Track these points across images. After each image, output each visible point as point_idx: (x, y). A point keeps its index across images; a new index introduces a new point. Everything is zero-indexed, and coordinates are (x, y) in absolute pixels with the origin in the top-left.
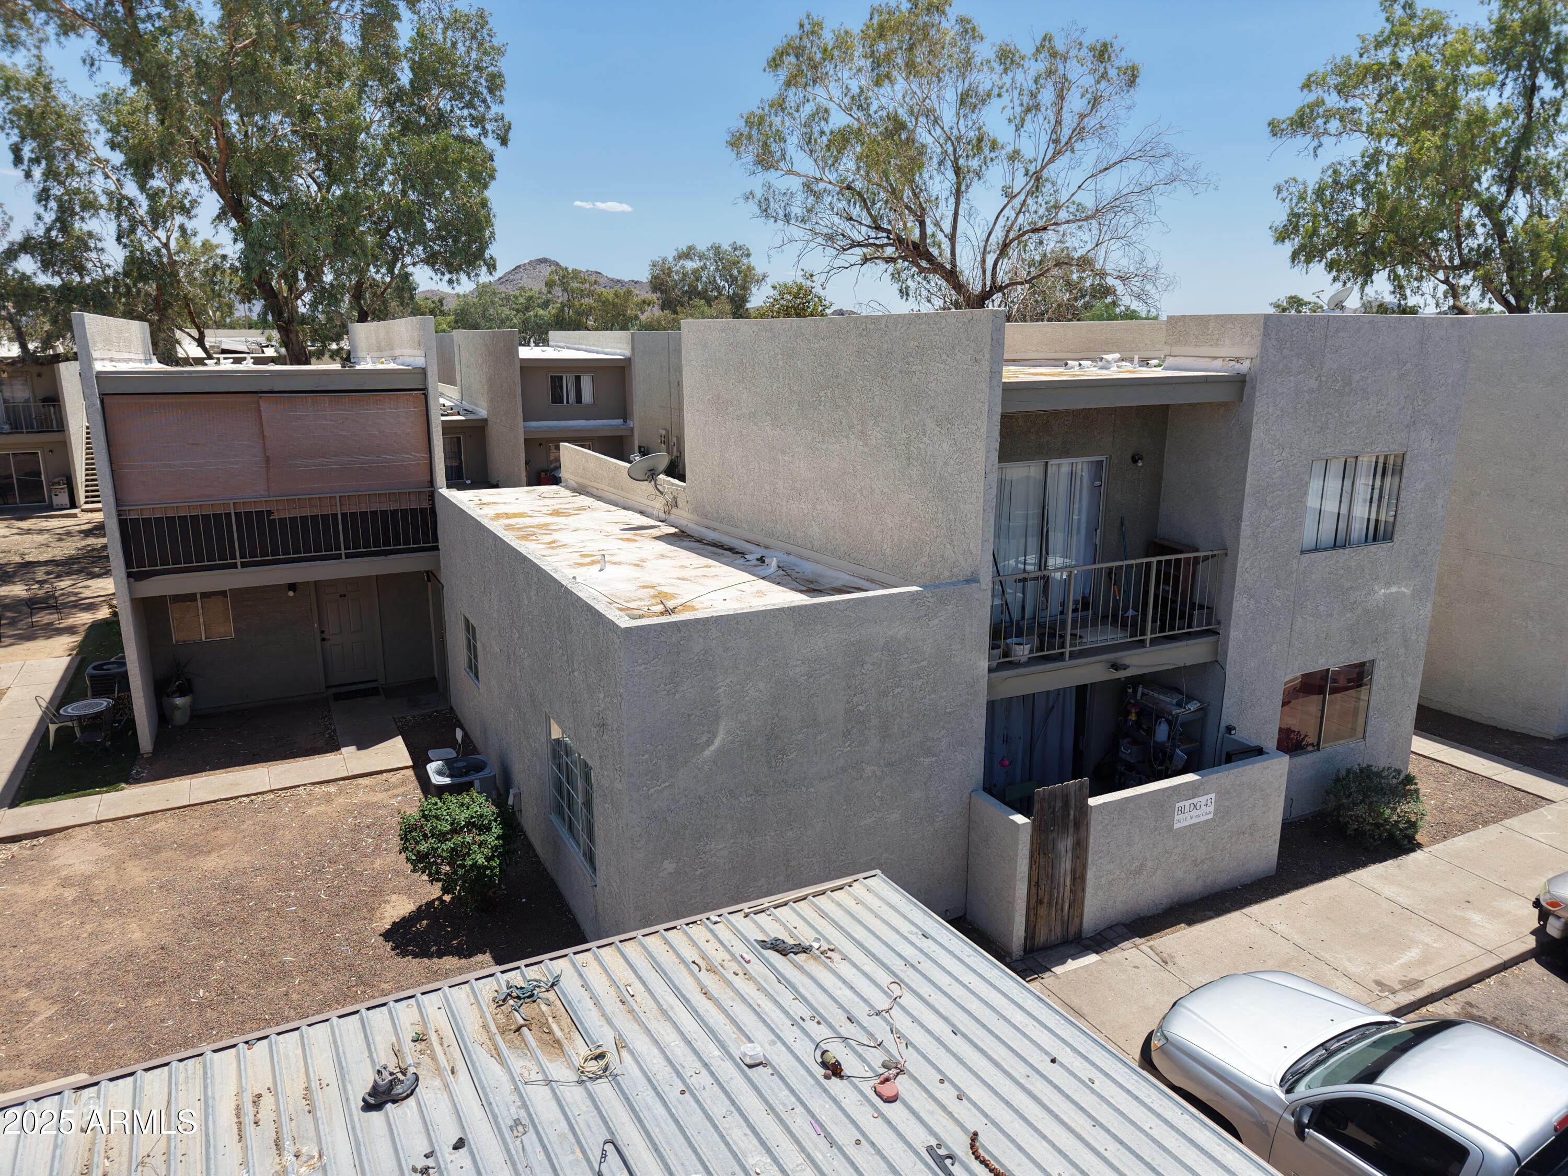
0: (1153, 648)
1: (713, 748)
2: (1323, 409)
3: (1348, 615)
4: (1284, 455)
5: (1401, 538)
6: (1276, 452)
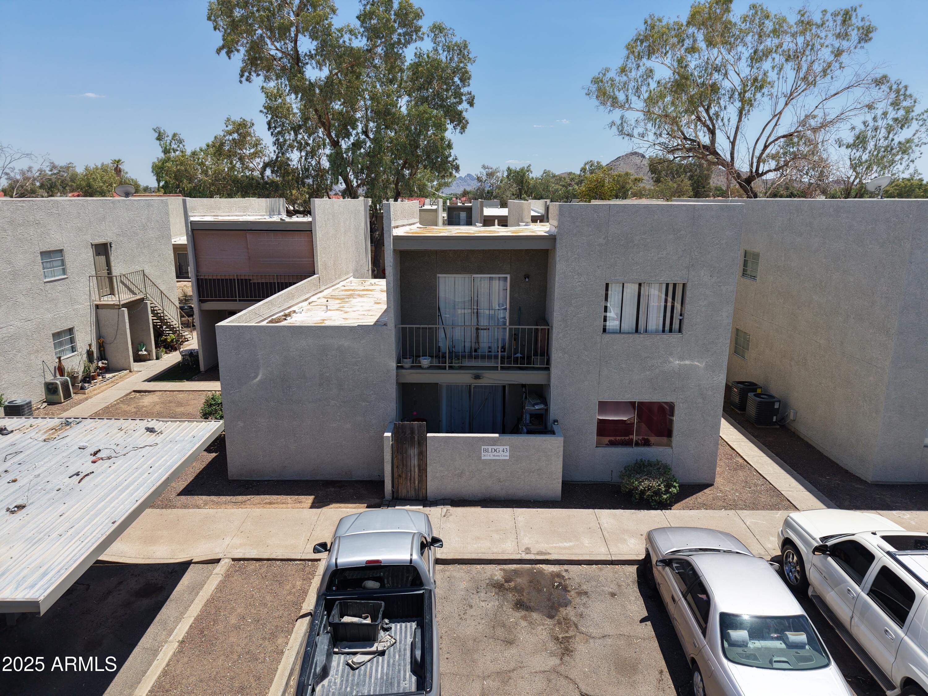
0: (502, 371)
1: (257, 380)
2: (612, 255)
3: (647, 373)
4: (582, 279)
5: (690, 333)
6: (576, 277)
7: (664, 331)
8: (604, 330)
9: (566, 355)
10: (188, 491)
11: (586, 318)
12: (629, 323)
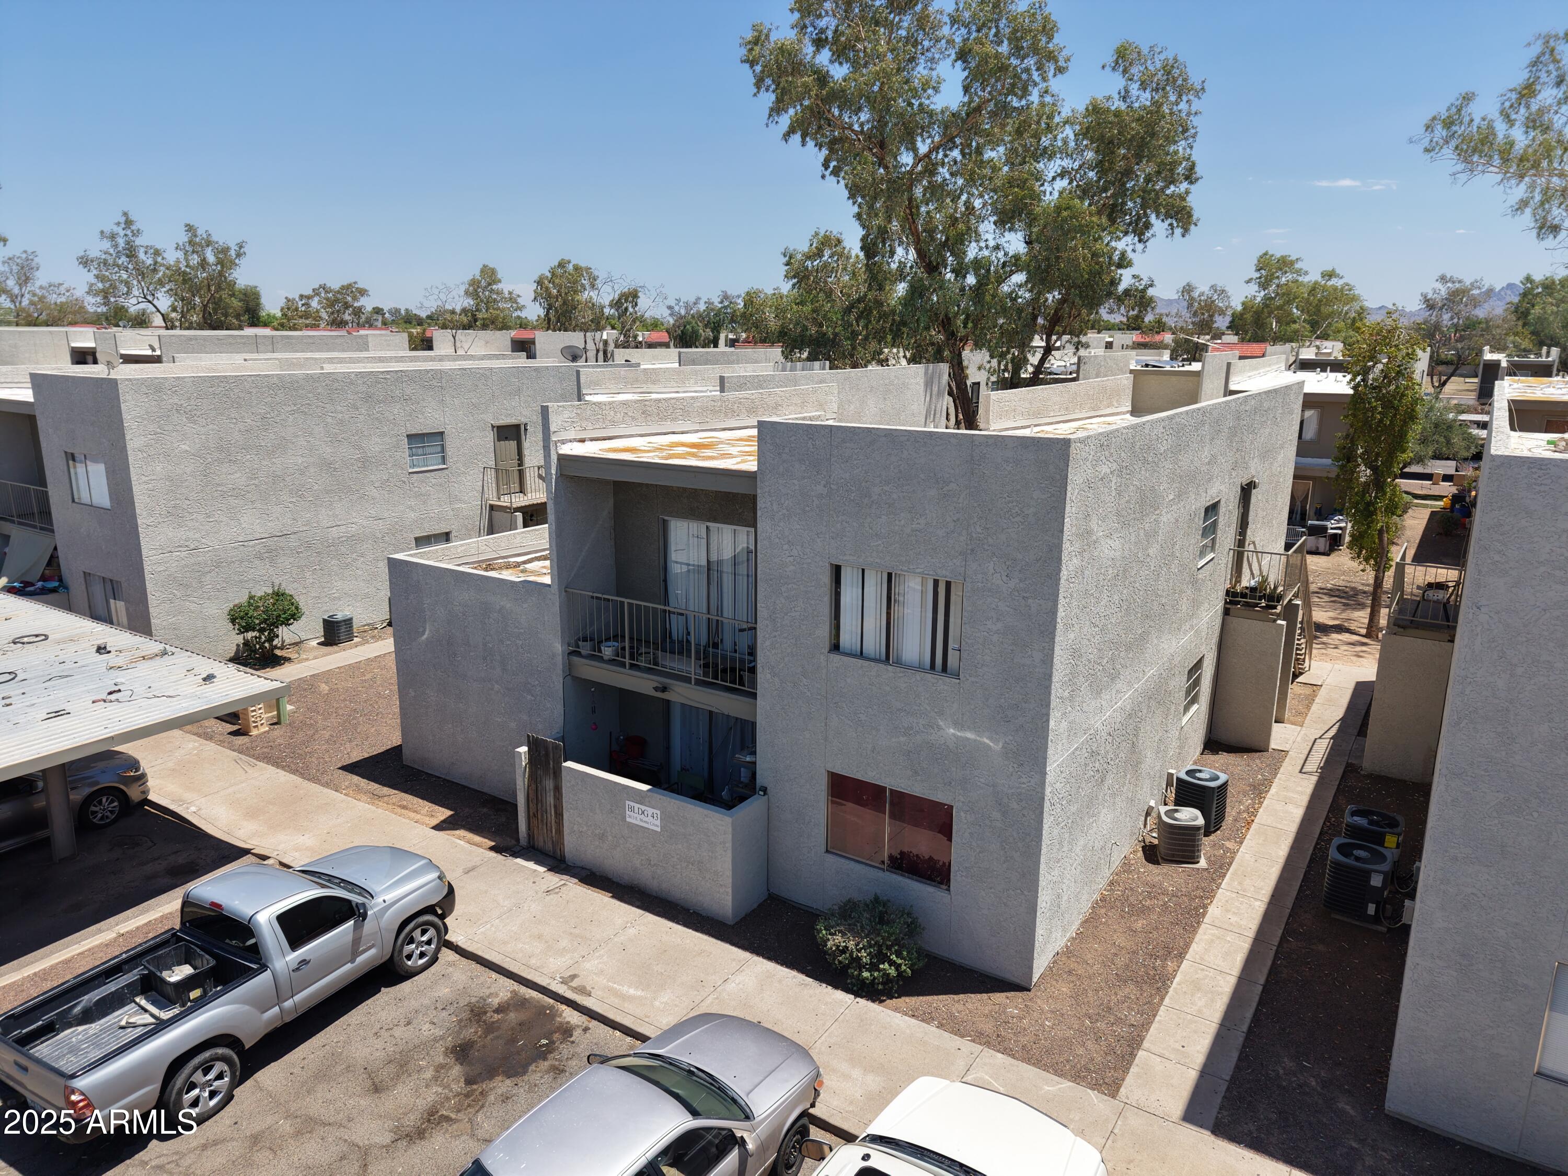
0: (697, 687)
1: (425, 637)
2: (837, 517)
3: (902, 739)
4: (795, 552)
5: (973, 679)
6: (786, 547)
7: (933, 666)
8: (836, 647)
9: (776, 679)
10: (352, 768)
11: (803, 620)
12: (874, 642)
